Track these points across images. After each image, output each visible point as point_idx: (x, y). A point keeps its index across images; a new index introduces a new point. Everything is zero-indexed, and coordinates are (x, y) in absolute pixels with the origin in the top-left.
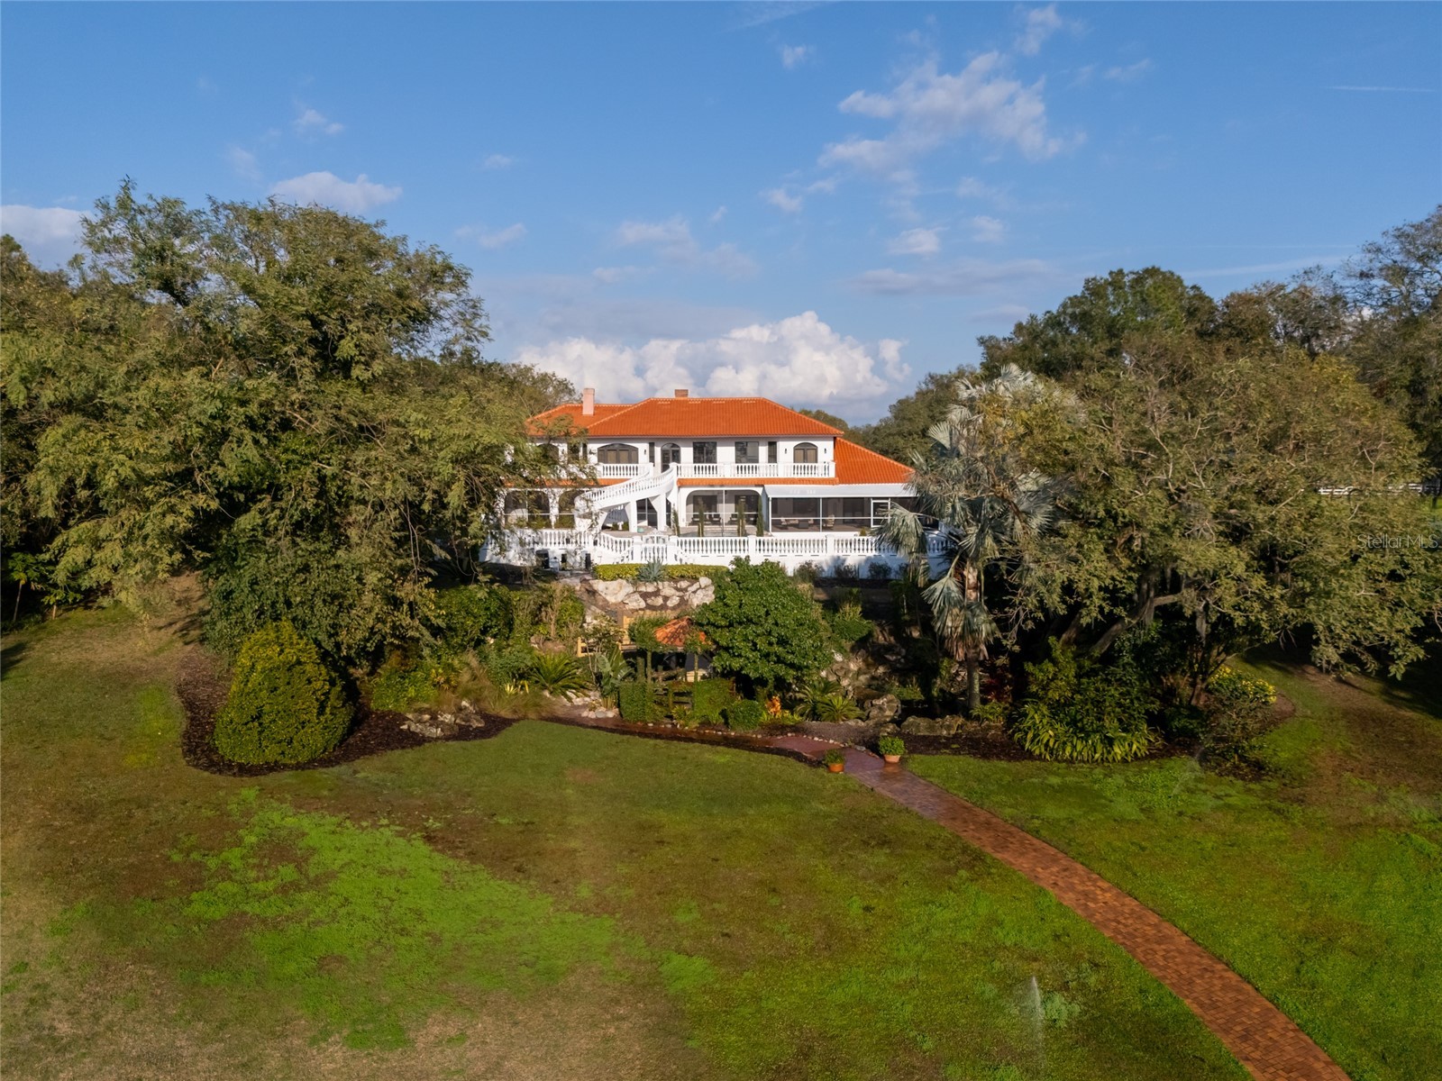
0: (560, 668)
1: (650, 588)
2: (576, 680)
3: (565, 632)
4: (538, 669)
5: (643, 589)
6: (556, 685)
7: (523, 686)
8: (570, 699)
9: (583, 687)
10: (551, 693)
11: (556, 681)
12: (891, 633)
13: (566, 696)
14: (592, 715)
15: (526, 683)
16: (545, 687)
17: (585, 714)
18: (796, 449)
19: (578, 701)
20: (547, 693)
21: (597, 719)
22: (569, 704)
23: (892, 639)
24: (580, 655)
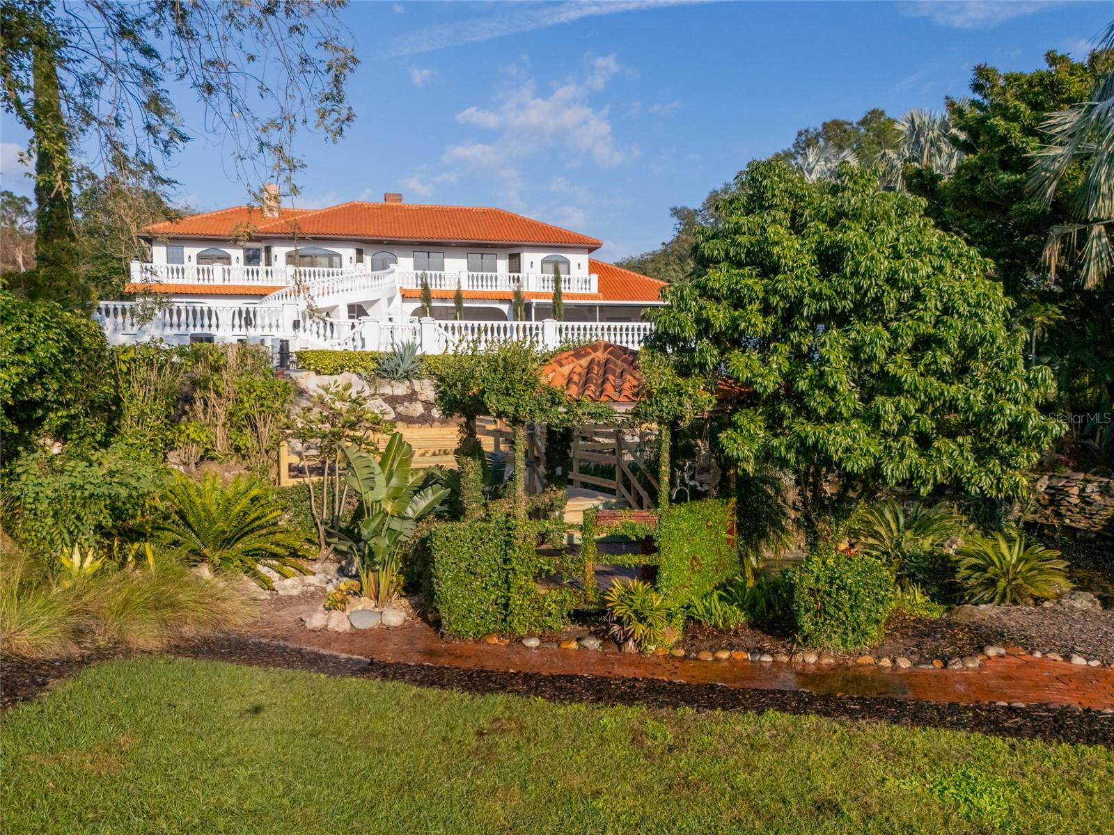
0: (236, 509)
1: (400, 389)
2: (279, 536)
3: (248, 439)
4: (182, 516)
5: (387, 390)
6: (226, 553)
7: (140, 557)
8: (266, 584)
9: (294, 554)
10: (216, 570)
11: (228, 542)
13: (256, 575)
14: (338, 622)
15: (148, 548)
16: (197, 557)
17: (317, 620)
18: (544, 262)
19: (290, 586)
20: (205, 571)
21: (355, 635)
22: (265, 595)
24: (287, 482)
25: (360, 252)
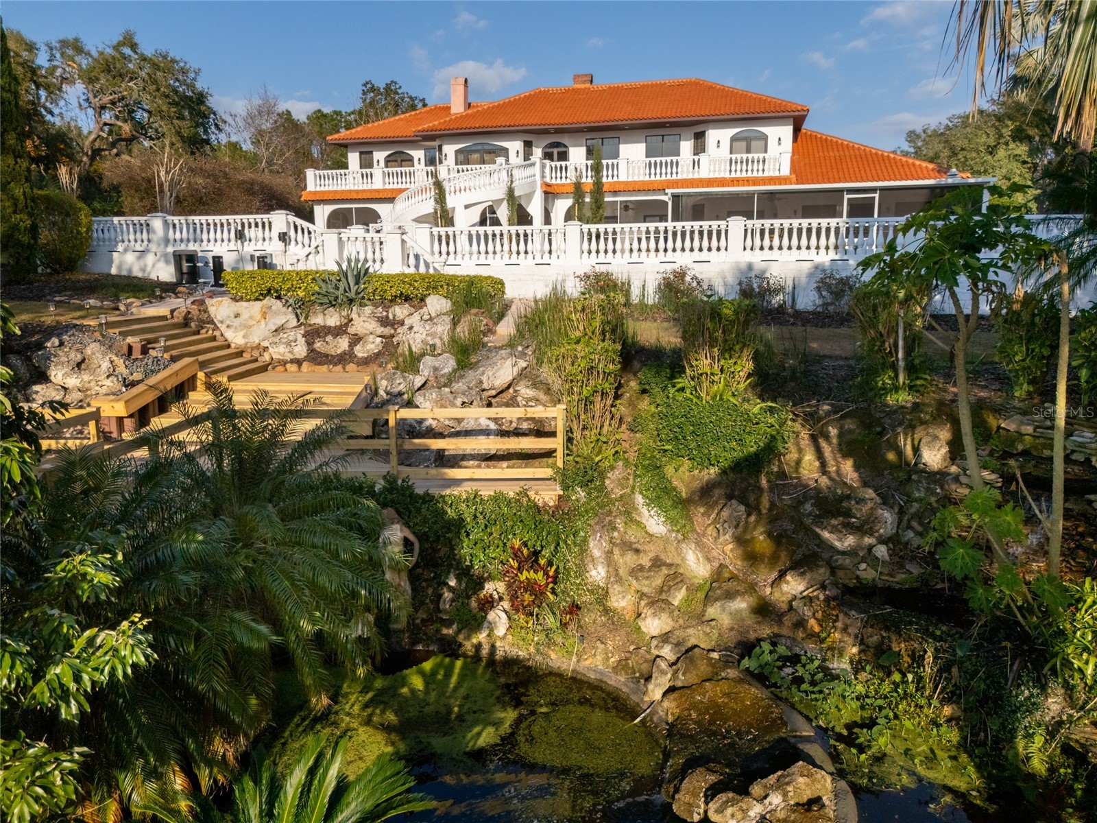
5: (315, 320)
12: (847, 448)
18: (734, 139)
23: (848, 467)
25: (528, 145)
